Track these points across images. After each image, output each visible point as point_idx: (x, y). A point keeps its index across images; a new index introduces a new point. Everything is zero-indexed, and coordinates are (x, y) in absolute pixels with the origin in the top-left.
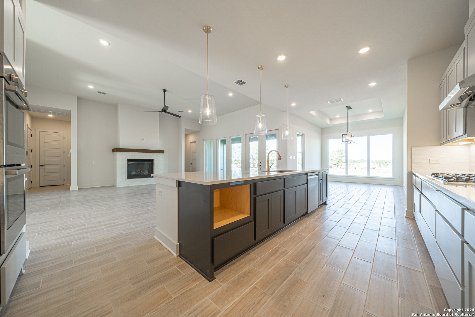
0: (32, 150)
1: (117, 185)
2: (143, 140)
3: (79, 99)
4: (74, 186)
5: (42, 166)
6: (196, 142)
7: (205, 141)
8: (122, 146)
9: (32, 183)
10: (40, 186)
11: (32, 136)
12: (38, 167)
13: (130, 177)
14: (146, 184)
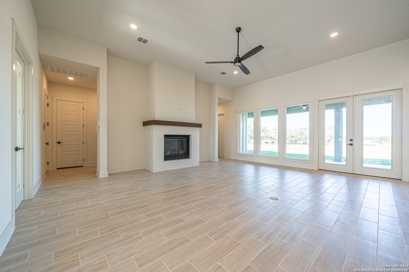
0: (48, 123)
1: (154, 169)
2: (179, 110)
3: (110, 54)
4: (103, 172)
5: (59, 143)
6: (224, 114)
7: (239, 113)
8: (158, 117)
9: (48, 164)
10: (58, 169)
11: (48, 106)
12: (55, 144)
13: (167, 158)
14: (183, 167)
